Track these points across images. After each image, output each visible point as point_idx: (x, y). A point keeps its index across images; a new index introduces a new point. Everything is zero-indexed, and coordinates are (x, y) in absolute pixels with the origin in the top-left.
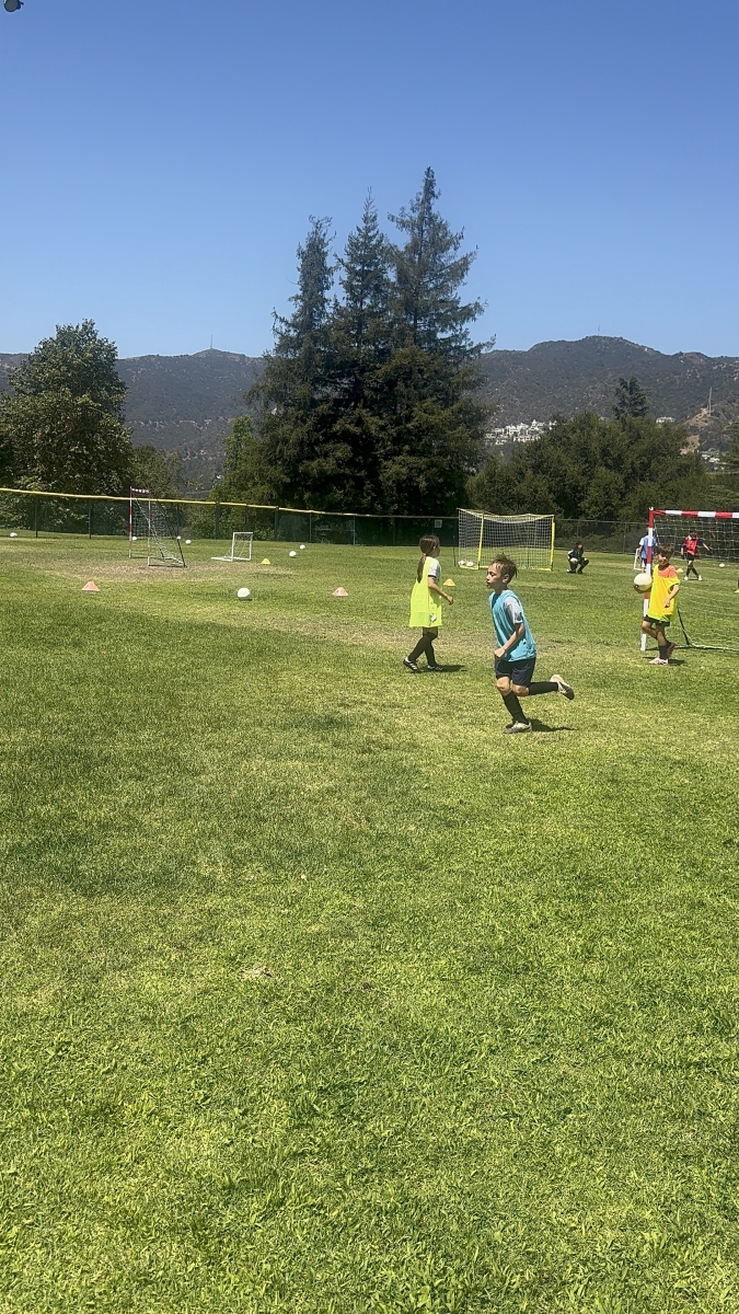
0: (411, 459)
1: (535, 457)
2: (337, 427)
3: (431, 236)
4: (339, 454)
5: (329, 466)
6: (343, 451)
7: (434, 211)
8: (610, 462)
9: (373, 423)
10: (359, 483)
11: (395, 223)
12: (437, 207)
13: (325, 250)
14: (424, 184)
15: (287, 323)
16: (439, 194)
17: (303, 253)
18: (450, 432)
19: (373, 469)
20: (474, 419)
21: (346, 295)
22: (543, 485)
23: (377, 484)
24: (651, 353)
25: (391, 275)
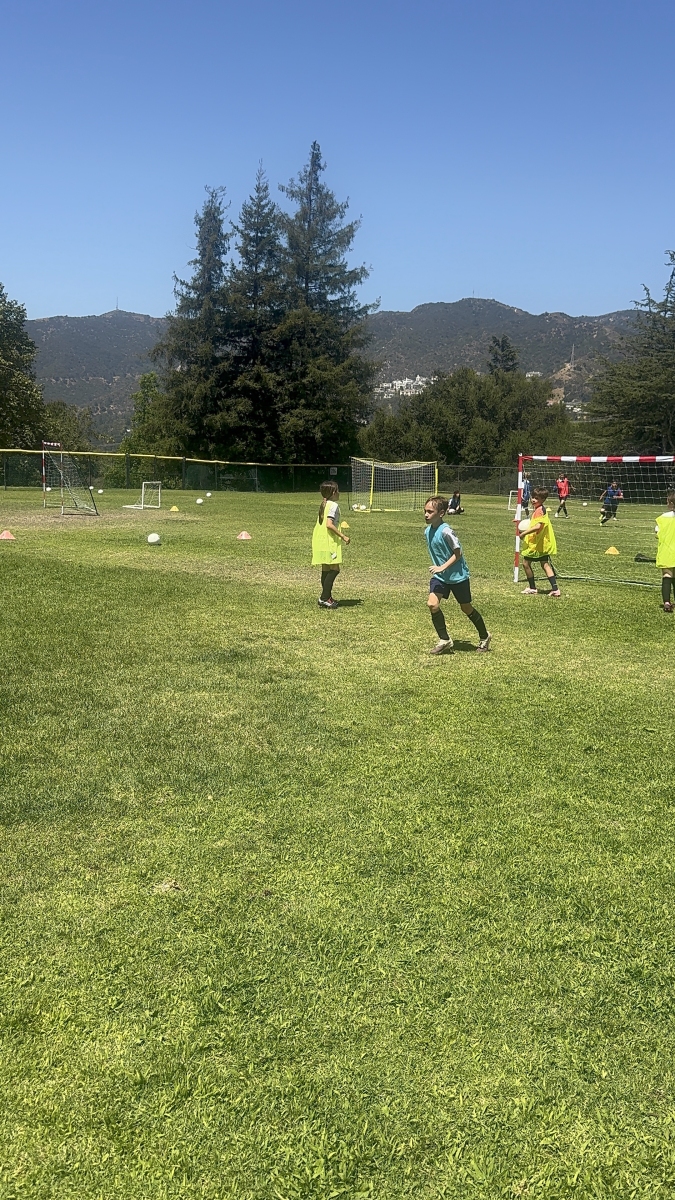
0: (307, 412)
1: (419, 409)
2: (237, 383)
3: (319, 206)
4: (240, 408)
5: (232, 419)
6: (244, 405)
7: (321, 182)
8: (485, 413)
9: (271, 378)
10: (260, 435)
11: (285, 193)
12: (323, 178)
13: (221, 217)
14: (310, 157)
15: (187, 285)
16: (325, 166)
17: (200, 220)
18: (342, 387)
19: (273, 422)
20: (364, 375)
21: (241, 260)
22: (426, 434)
23: (277, 435)
24: (521, 314)
25: (283, 241)
